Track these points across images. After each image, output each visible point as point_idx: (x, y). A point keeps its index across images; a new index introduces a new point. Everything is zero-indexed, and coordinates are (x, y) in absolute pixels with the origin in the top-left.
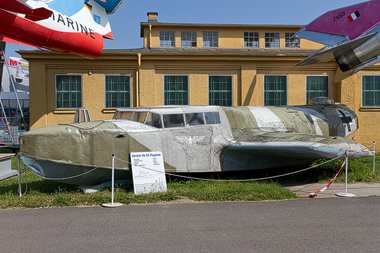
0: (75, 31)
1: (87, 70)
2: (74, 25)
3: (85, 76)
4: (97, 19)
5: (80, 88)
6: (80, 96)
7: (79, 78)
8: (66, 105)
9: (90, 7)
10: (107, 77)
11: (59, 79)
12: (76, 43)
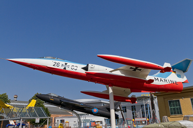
0: (168, 83)
1: (181, 97)
2: (168, 81)
3: (181, 100)
4: (179, 76)
5: (179, 105)
6: (180, 109)
7: (179, 101)
8: (175, 113)
9: (175, 72)
10: (191, 99)
11: (170, 102)
12: (169, 88)
